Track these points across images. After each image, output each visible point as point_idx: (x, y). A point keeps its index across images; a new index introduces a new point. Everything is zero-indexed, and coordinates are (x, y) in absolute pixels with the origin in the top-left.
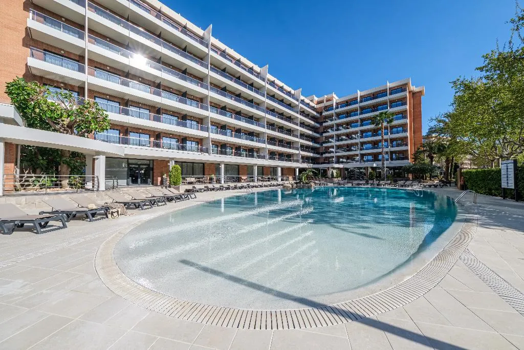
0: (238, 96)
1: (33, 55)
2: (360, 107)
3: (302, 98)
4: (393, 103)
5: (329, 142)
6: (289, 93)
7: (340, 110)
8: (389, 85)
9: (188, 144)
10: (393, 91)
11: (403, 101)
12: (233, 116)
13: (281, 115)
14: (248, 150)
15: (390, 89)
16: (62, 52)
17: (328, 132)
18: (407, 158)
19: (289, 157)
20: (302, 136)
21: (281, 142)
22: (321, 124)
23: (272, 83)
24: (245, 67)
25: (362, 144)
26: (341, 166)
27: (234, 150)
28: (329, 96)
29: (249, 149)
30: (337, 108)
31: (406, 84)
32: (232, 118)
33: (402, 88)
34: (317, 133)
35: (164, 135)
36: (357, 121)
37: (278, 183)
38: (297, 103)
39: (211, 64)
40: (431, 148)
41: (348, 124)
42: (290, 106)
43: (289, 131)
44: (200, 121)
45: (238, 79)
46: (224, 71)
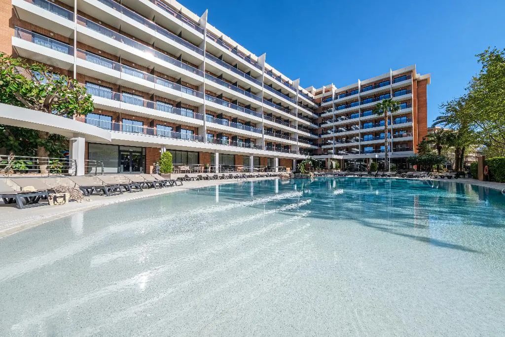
0: (234, 85)
1: (18, 36)
2: (360, 96)
3: (300, 88)
4: (396, 92)
5: (327, 133)
6: (287, 83)
7: (339, 100)
8: (392, 73)
9: (183, 132)
10: (396, 79)
11: (407, 90)
12: (230, 105)
13: (279, 105)
14: (244, 141)
15: (393, 77)
16: (52, 34)
17: (327, 123)
18: (411, 149)
19: (287, 148)
20: (300, 127)
21: (278, 133)
22: (319, 115)
23: (270, 73)
24: (242, 55)
25: (363, 135)
26: (341, 157)
27: (230, 140)
28: (328, 87)
29: (245, 139)
30: (336, 98)
31: (411, 71)
32: (228, 106)
33: (407, 76)
34: (316, 124)
35: (158, 123)
36: (357, 112)
37: (275, 173)
38: (295, 93)
39: (206, 51)
40: (439, 138)
41: (348, 115)
42: (287, 96)
43: (287, 122)
44: (195, 109)
45: (235, 67)
46: (220, 59)
